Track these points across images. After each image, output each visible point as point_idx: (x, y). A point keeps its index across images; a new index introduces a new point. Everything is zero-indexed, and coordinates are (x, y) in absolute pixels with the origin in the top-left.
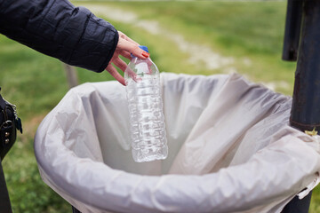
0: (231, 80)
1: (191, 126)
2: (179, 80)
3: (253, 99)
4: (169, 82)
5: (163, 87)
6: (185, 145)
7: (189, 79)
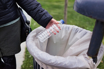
4: (74, 28)
5: (72, 29)
6: (70, 48)
7: (80, 29)
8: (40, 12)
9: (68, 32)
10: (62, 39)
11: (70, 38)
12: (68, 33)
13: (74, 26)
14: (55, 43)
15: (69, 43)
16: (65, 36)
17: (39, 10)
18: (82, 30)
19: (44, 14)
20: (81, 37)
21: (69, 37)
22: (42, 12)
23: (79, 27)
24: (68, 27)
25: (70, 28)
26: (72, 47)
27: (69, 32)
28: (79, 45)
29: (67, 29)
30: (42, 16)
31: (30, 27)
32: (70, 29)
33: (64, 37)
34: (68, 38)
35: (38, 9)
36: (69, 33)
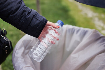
0: (93, 32)
1: (75, 48)
2: (73, 29)
3: (101, 42)
5: (66, 31)
8: (27, 13)
17: (24, 11)
19: (34, 16)
22: (29, 13)
30: (32, 20)
31: (9, 41)
35: (22, 10)
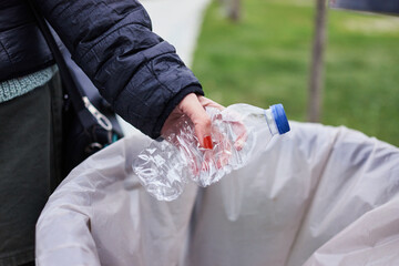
4: (344, 145)
5: (331, 150)
6: (316, 254)
7: (379, 150)
9: (310, 161)
10: (275, 199)
11: (319, 199)
12: (311, 168)
13: (343, 130)
14: (233, 218)
15: (315, 229)
16: (291, 186)
18: (390, 155)
19: (147, 60)
20: (385, 196)
21: (313, 192)
23: (374, 140)
24: (310, 137)
25: (318, 141)
26: (329, 252)
27: (313, 161)
28: (373, 245)
29: (304, 147)
32: (322, 148)
33: (285, 189)
34: (306, 195)
36: (314, 170)
